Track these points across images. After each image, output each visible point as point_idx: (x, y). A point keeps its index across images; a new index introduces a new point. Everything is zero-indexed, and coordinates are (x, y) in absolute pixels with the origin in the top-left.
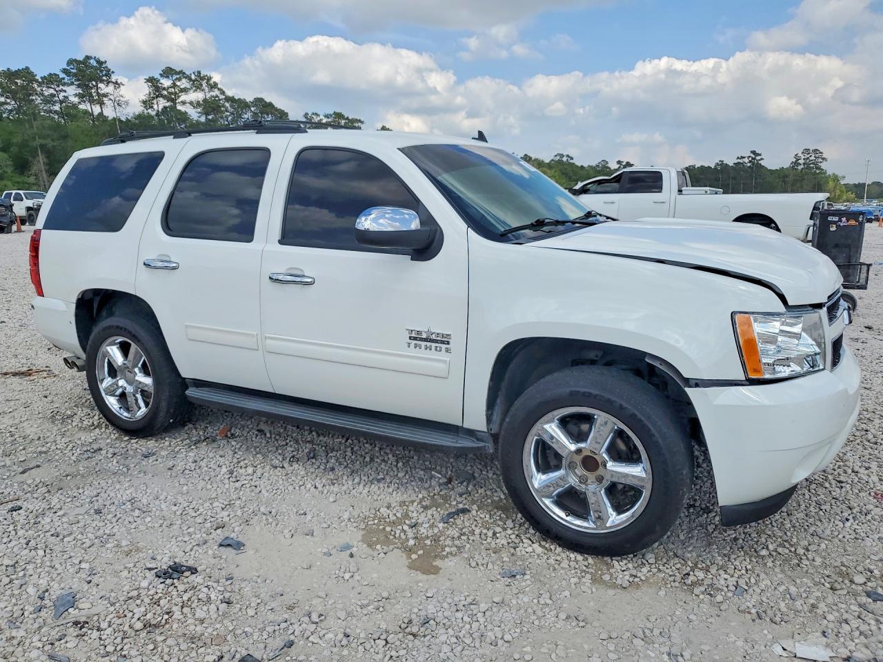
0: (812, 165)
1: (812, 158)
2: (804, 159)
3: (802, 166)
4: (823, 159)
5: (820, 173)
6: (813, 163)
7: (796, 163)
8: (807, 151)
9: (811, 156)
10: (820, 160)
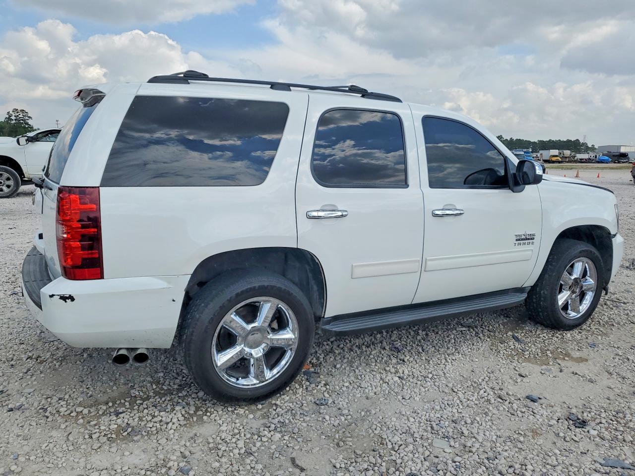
0: (21, 121)
1: (21, 116)
2: (15, 116)
3: (14, 122)
4: (29, 117)
5: (29, 127)
6: (22, 120)
7: (9, 118)
8: (15, 110)
9: (19, 114)
10: (27, 118)
